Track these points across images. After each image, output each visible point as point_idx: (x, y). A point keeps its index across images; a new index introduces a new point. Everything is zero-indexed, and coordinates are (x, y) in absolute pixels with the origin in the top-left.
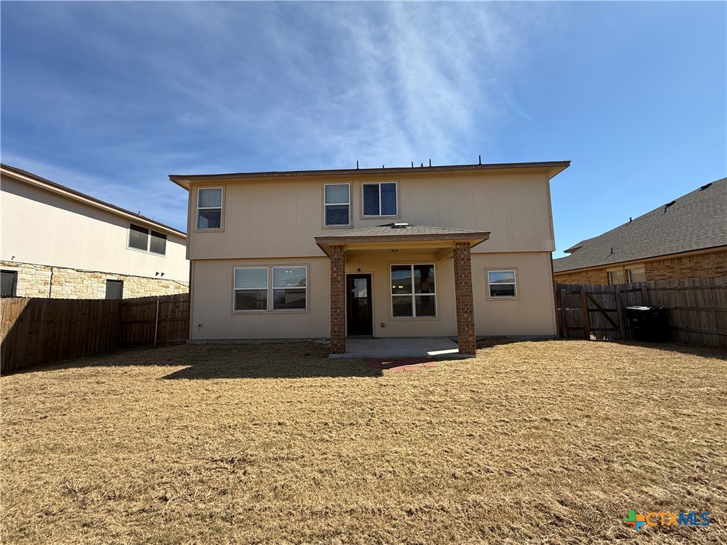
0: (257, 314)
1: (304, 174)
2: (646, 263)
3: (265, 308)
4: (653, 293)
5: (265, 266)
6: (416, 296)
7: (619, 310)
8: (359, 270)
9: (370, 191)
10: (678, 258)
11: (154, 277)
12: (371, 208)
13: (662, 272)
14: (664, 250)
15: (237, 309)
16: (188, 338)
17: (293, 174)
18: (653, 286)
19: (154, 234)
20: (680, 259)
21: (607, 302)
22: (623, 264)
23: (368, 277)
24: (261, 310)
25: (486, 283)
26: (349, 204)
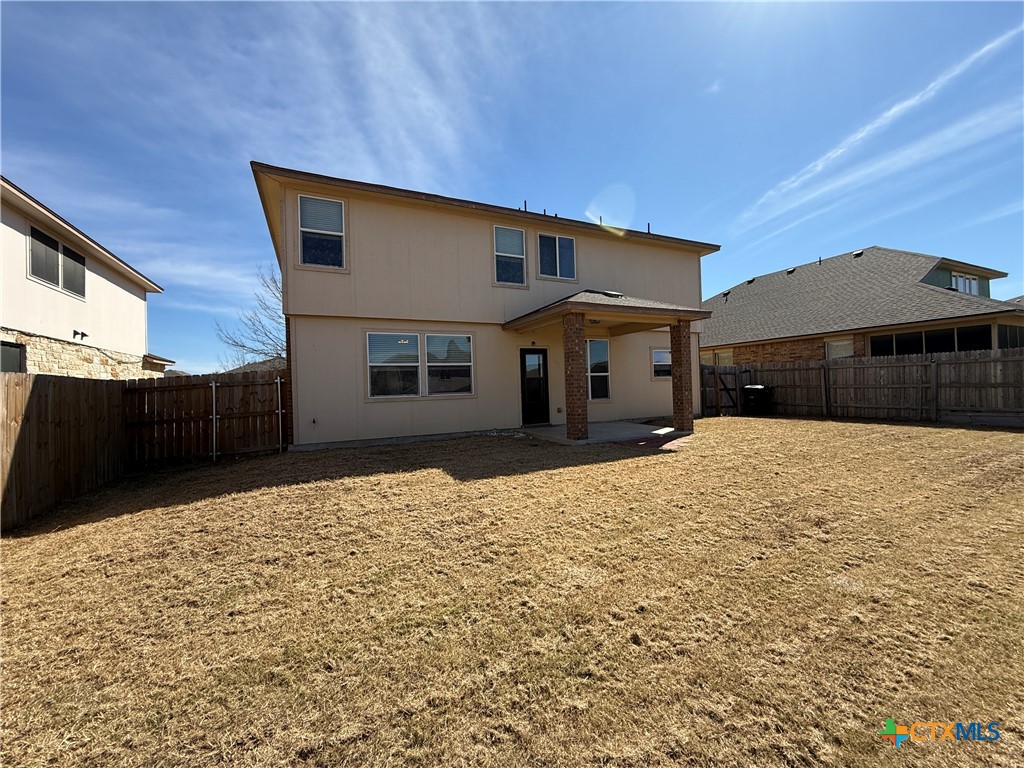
0: (406, 400)
1: (478, 207)
2: (735, 348)
3: (416, 393)
4: (759, 374)
5: (415, 331)
6: (592, 377)
7: (738, 389)
8: (533, 343)
9: (547, 244)
10: (762, 345)
11: (71, 340)
12: (548, 267)
13: (747, 356)
14: (749, 337)
15: (373, 394)
16: (292, 443)
17: (462, 204)
18: (759, 368)
19: (68, 253)
20: (763, 345)
21: (730, 382)
22: (713, 348)
23: (543, 352)
24: (411, 396)
25: (651, 362)
26: (524, 257)
